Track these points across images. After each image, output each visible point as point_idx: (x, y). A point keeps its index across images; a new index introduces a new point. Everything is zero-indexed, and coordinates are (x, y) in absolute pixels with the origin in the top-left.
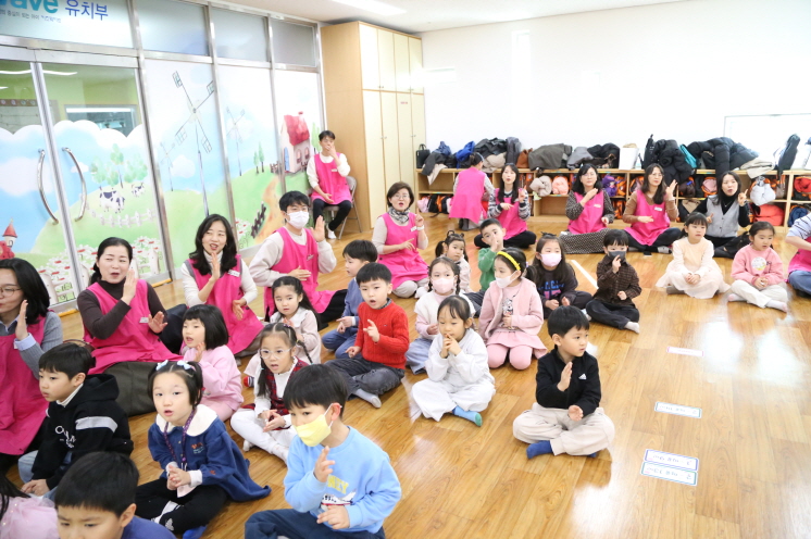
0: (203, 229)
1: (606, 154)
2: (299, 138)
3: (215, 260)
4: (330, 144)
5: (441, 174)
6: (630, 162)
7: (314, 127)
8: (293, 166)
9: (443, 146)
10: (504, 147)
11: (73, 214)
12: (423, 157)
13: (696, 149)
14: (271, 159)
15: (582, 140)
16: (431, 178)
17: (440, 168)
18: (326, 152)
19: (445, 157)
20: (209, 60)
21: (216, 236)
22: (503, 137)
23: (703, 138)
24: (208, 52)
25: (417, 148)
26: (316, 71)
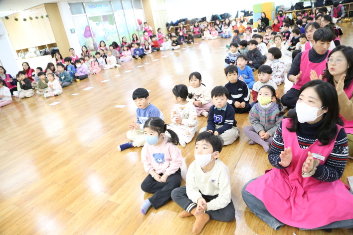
0: (133, 35)
1: (204, 19)
2: (140, 24)
3: (135, 39)
4: (146, 24)
5: (172, 28)
6: (209, 19)
7: (143, 21)
8: (140, 29)
9: (172, 22)
10: (184, 20)
11: (108, 39)
12: (167, 25)
13: (221, 16)
14: (136, 28)
15: (200, 17)
16: (170, 29)
17: (171, 27)
18: (146, 26)
19: (172, 24)
20: (123, 10)
21: (135, 36)
22: (184, 18)
23: (223, 13)
24: (123, 9)
25: (166, 23)
26: (142, 9)
